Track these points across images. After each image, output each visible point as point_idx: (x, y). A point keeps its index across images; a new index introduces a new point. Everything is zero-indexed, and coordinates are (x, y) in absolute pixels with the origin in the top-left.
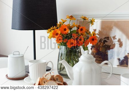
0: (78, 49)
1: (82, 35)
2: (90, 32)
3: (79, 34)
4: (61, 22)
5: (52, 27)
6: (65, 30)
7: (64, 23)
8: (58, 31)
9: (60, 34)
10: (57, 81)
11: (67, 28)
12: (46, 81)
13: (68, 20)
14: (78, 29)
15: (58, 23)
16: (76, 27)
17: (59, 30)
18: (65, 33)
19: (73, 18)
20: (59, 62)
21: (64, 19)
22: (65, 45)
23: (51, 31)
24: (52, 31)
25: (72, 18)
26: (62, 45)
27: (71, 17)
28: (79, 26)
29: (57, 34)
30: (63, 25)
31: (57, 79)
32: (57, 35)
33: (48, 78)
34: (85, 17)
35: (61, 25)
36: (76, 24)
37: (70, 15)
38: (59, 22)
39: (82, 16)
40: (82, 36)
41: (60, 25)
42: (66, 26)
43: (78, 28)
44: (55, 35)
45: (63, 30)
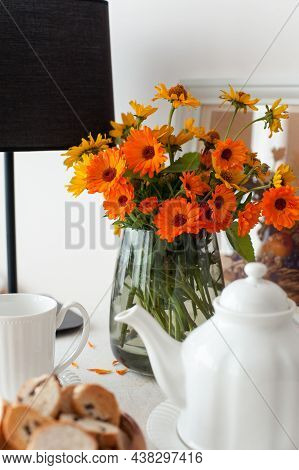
0: (208, 241)
1: (229, 180)
2: (266, 167)
3: (212, 176)
4: (129, 114)
5: (88, 140)
6: (148, 153)
7: (142, 118)
8: (112, 158)
9: (124, 176)
10: (91, 415)
11: (156, 147)
12: (37, 424)
13: (165, 106)
14: (207, 148)
15: (118, 120)
16: (195, 140)
17: (121, 153)
18: (149, 169)
19: (186, 97)
20: (117, 318)
21: (145, 103)
22: (146, 224)
23: (80, 157)
24: (87, 159)
25: (182, 96)
26: (131, 224)
27: (179, 93)
28: (215, 136)
29: (109, 175)
30: (137, 127)
31: (89, 407)
32: (110, 180)
33: (45, 403)
34: (241, 94)
35: (128, 127)
36: (196, 125)
37: (174, 85)
38: (123, 115)
39: (228, 91)
40: (226, 184)
41: (126, 128)
42: (152, 133)
43: (209, 146)
44: (100, 176)
45: (138, 153)
